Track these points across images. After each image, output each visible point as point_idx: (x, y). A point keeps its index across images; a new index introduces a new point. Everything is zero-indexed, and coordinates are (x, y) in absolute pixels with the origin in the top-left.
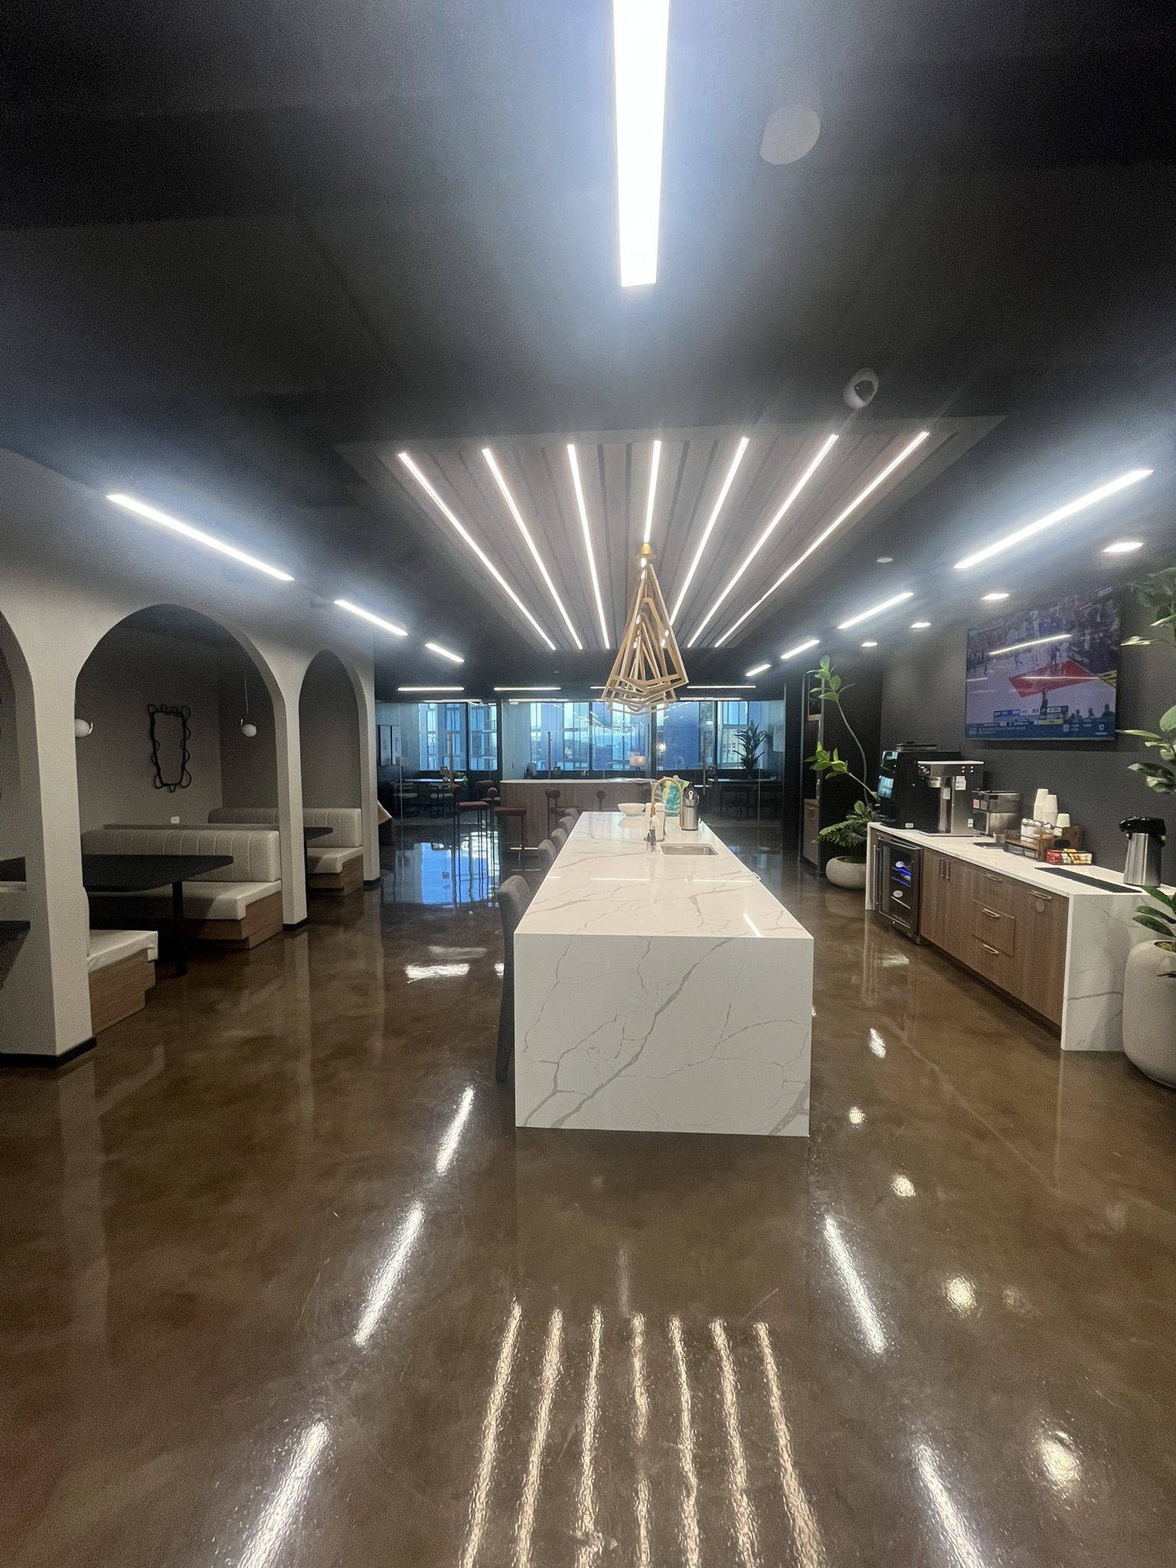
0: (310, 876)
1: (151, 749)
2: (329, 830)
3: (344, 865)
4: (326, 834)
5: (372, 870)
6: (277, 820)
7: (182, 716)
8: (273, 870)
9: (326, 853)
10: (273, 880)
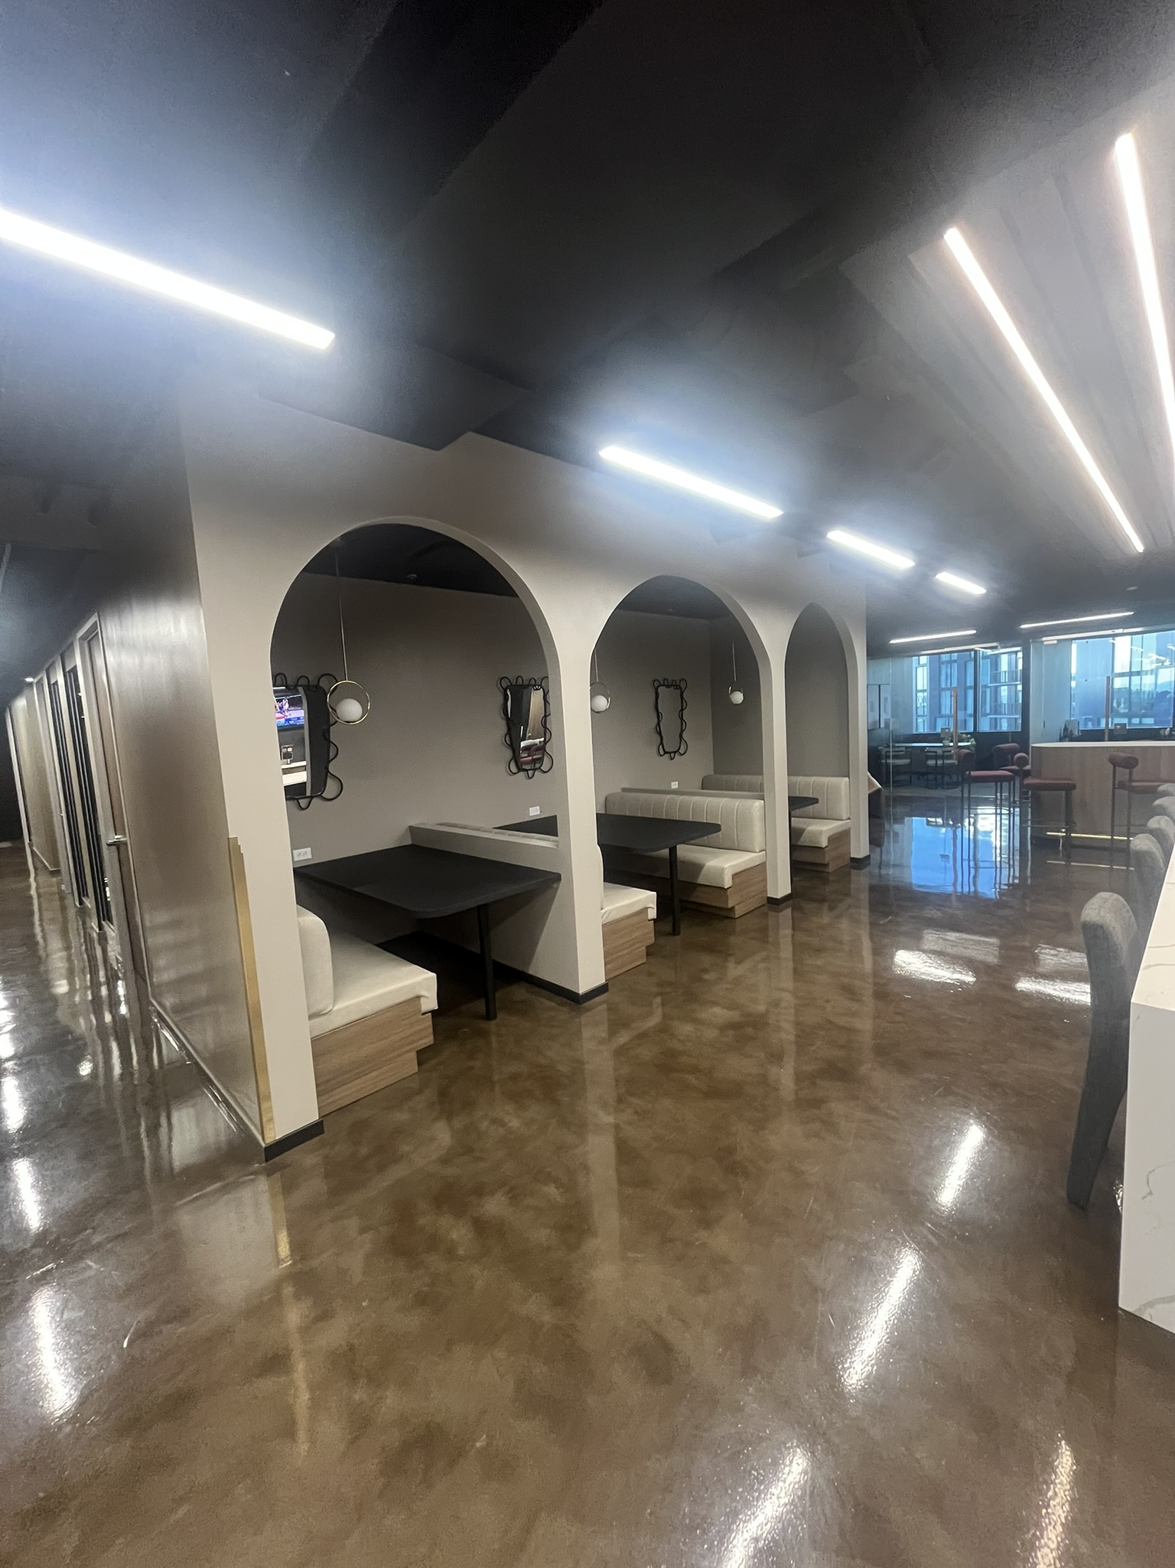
0: (793, 848)
1: (656, 720)
2: (815, 801)
3: (831, 839)
4: (810, 805)
5: (860, 847)
6: (761, 789)
7: (680, 688)
8: (758, 841)
9: (810, 825)
10: (758, 851)
